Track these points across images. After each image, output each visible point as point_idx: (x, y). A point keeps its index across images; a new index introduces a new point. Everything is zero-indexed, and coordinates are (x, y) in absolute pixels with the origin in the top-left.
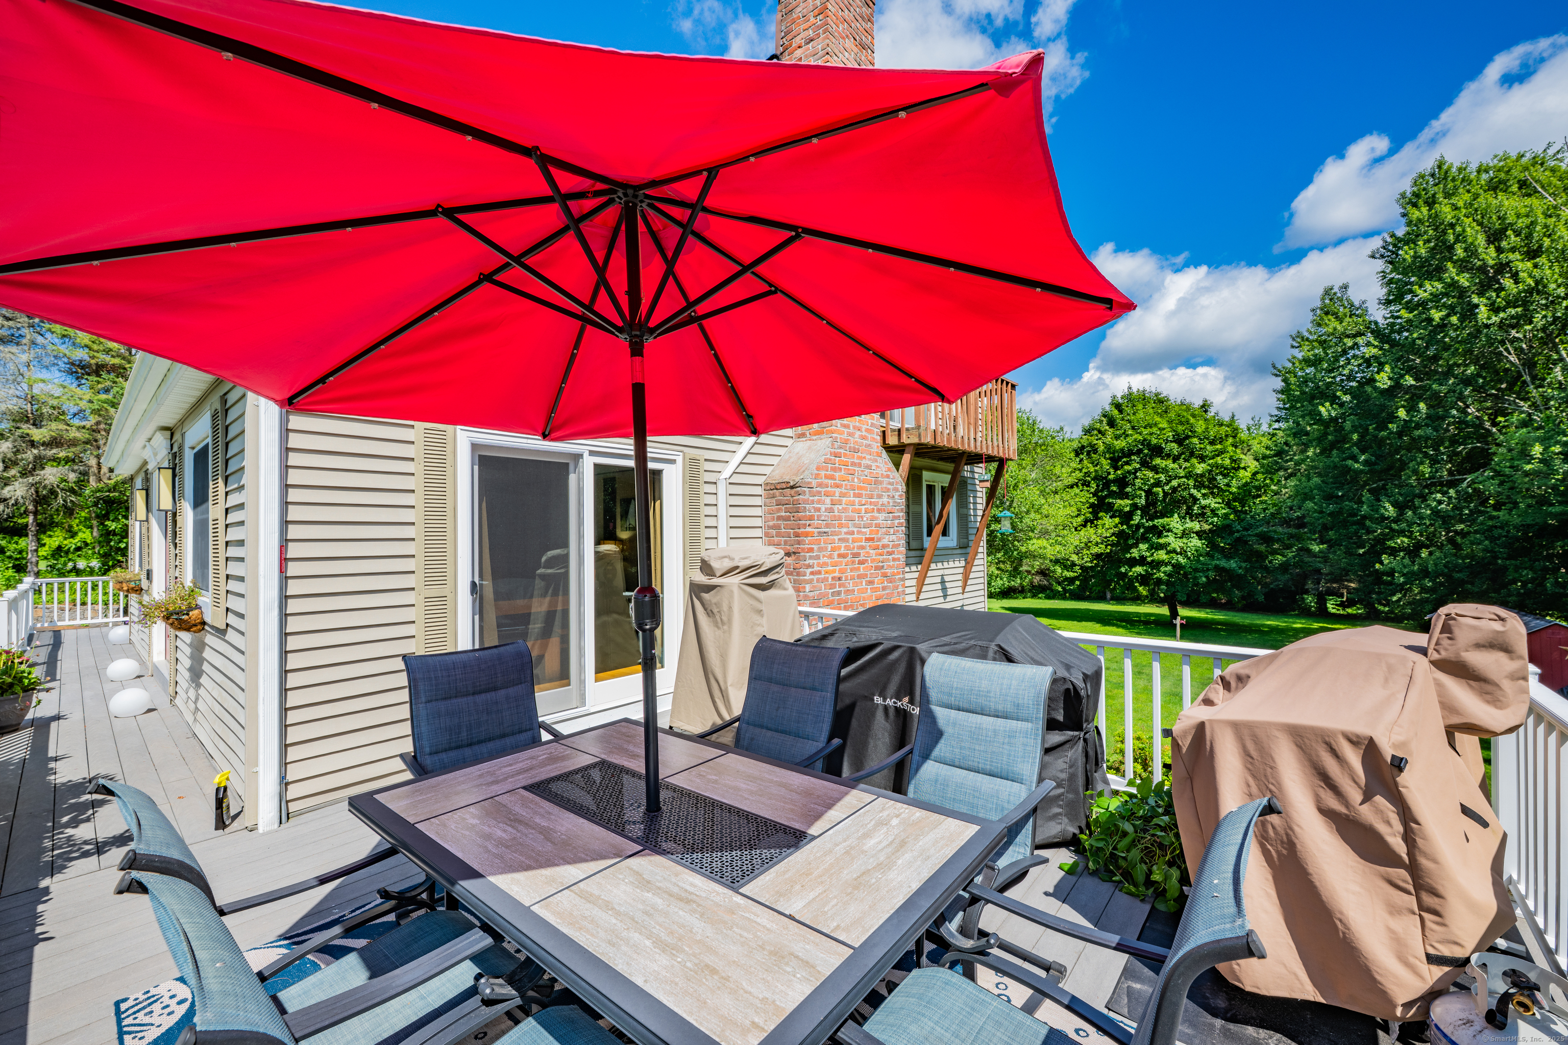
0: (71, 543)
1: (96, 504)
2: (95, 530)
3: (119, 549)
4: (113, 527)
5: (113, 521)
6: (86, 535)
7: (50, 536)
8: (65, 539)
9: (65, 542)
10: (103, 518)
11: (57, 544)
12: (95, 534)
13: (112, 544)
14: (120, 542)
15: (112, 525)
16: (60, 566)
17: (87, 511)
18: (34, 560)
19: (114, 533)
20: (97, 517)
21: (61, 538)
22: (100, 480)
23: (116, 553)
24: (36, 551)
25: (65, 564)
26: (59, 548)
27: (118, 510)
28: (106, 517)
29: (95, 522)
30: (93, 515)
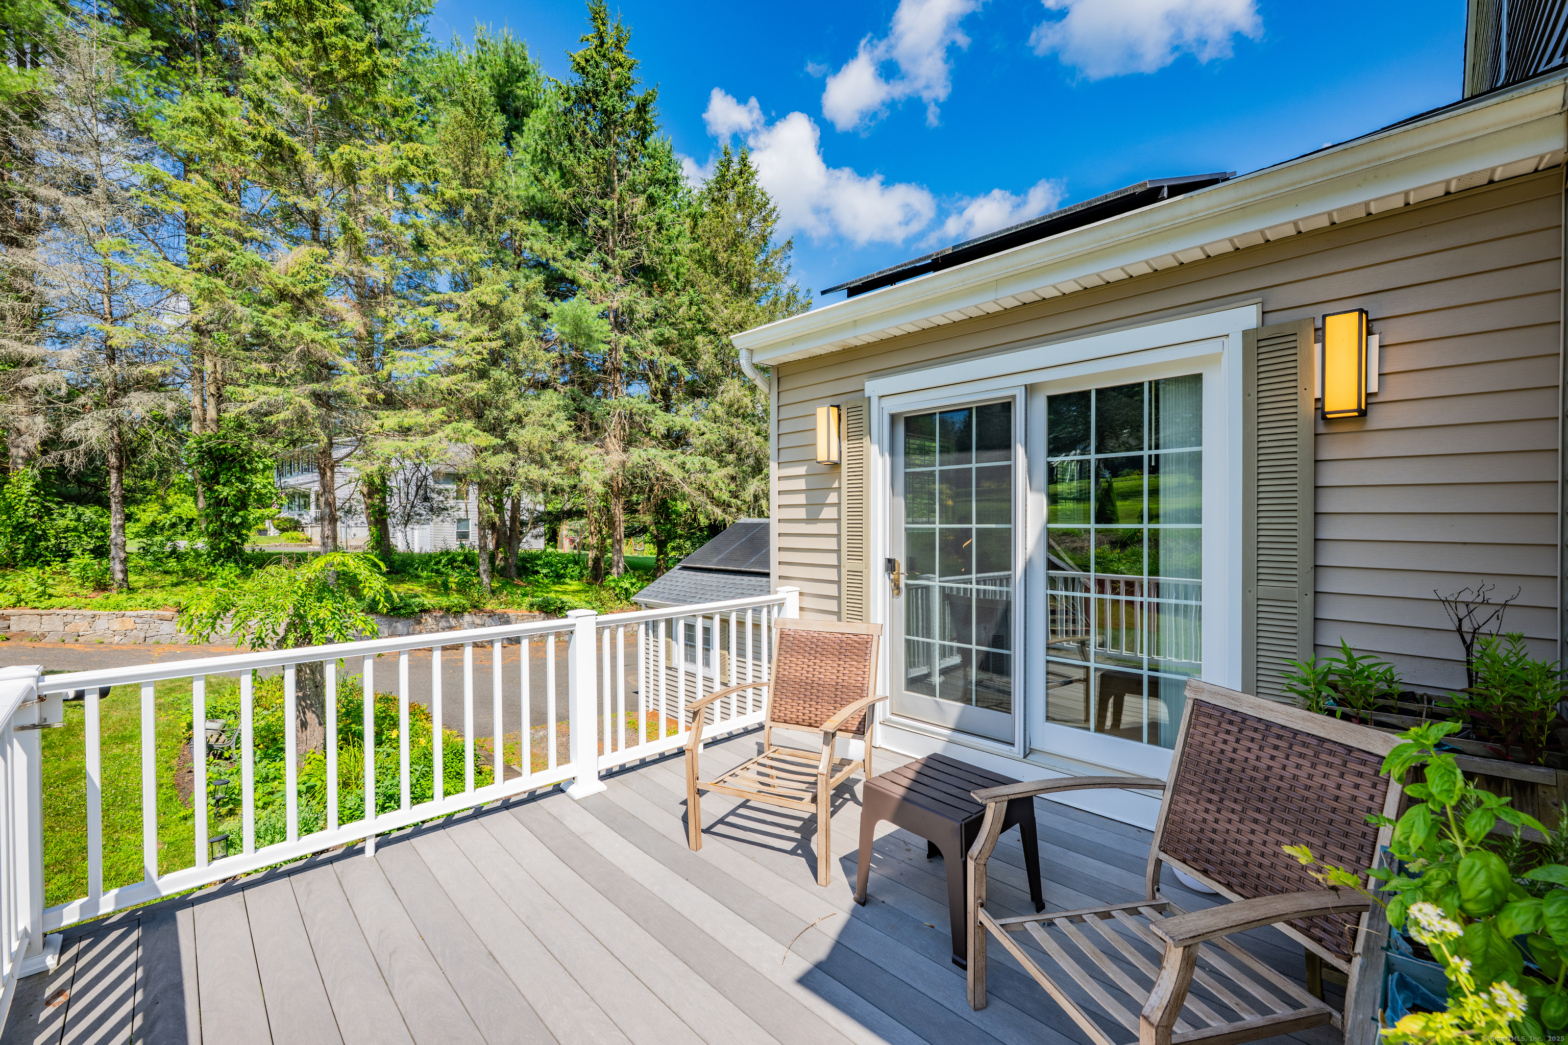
0: (166, 519)
1: (200, 462)
2: (201, 498)
3: (233, 525)
4: (225, 494)
5: (224, 485)
6: (188, 508)
7: (144, 511)
8: (160, 514)
9: (160, 518)
10: (211, 480)
11: (151, 519)
12: (201, 505)
13: (224, 518)
14: (234, 516)
15: (224, 492)
16: (155, 548)
17: (190, 471)
18: (119, 541)
19: (225, 502)
20: (204, 478)
21: (155, 514)
22: (203, 427)
23: (229, 532)
24: (122, 526)
25: (162, 545)
26: (154, 524)
27: (229, 469)
28: (215, 478)
29: (200, 488)
30: (198, 477)
